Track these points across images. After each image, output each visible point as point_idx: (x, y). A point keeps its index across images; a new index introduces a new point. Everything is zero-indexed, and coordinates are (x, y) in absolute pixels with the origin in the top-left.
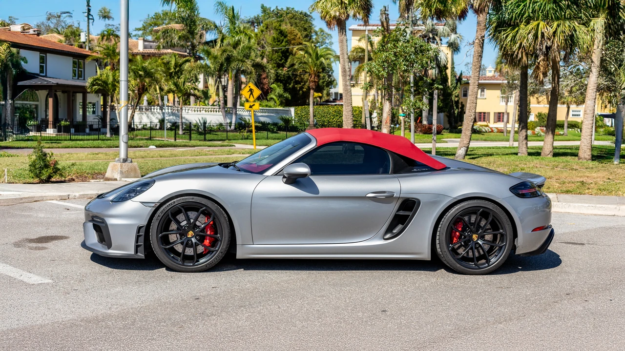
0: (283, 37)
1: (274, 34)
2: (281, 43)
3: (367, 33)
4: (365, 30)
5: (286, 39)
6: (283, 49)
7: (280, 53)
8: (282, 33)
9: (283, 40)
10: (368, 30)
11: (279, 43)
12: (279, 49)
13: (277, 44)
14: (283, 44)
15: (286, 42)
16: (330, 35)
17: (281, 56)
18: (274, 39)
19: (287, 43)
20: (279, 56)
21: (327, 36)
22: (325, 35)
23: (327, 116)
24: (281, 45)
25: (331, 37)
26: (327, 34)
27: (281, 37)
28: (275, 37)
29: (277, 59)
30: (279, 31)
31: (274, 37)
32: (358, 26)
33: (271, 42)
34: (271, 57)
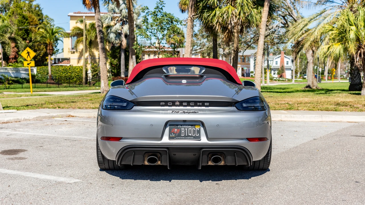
0: (25, 20)
1: (19, 18)
2: (24, 24)
3: (84, 17)
4: (83, 16)
5: (27, 21)
6: (26, 28)
7: (23, 31)
8: (24, 17)
9: (25, 22)
10: (85, 16)
11: (23, 24)
12: (23, 28)
13: (21, 25)
14: (26, 24)
15: (27, 23)
16: (53, 20)
17: (24, 32)
18: (19, 21)
19: (28, 24)
20: (23, 33)
21: (50, 20)
22: (49, 19)
23: (58, 72)
24: (24, 25)
25: (54, 21)
26: (50, 19)
27: (24, 20)
28: (20, 20)
29: (22, 34)
30: (22, 16)
31: (19, 20)
32: (74, 13)
33: (16, 23)
34: (18, 33)
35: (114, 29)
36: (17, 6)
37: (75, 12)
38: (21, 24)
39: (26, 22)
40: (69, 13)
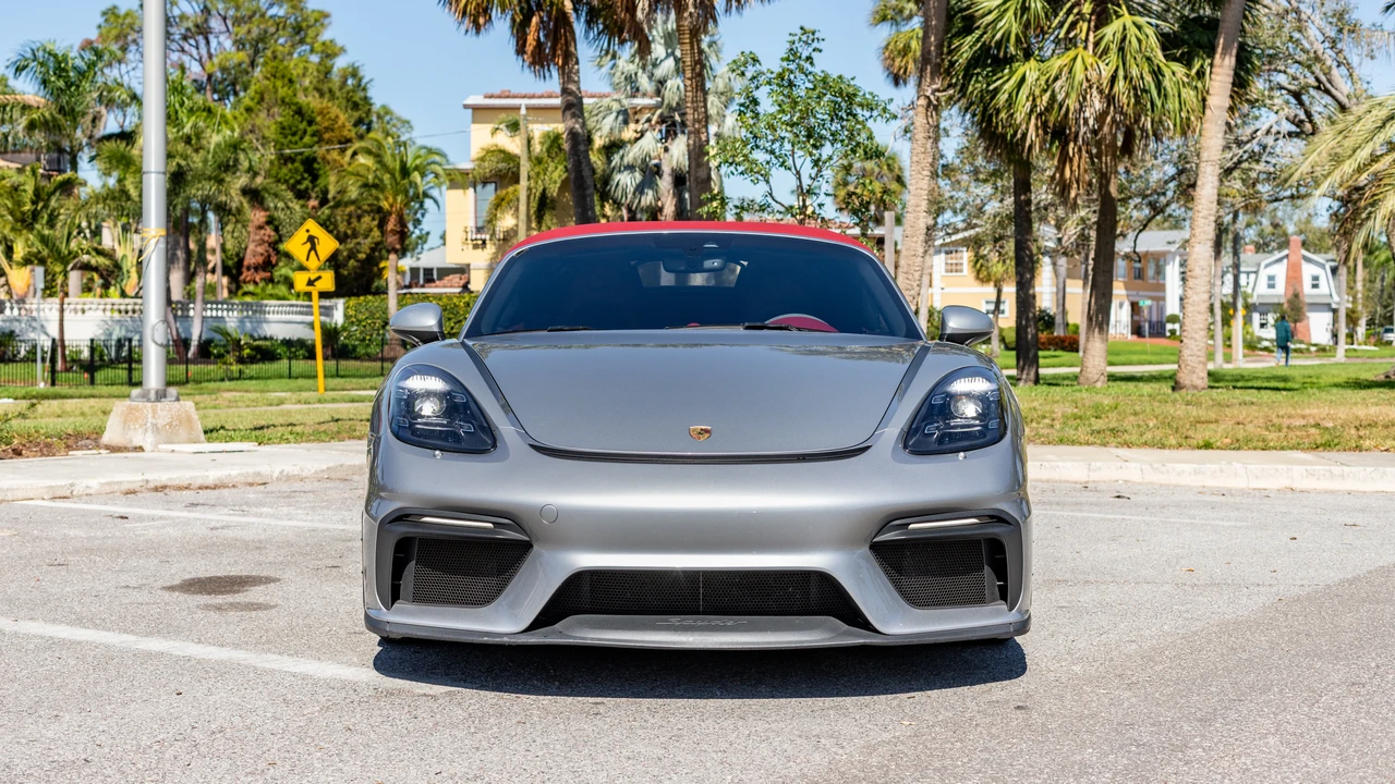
0: (305, 123)
1: (282, 115)
2: (301, 138)
3: (523, 111)
4: (519, 108)
5: (314, 128)
6: (306, 154)
7: (297, 164)
8: (299, 112)
9: (305, 132)
10: (528, 108)
11: (297, 138)
12: (297, 154)
13: (291, 142)
14: (307, 139)
15: (313, 135)
16: (408, 122)
17: (301, 169)
18: (284, 128)
19: (316, 139)
20: (297, 171)
21: (399, 125)
22: (394, 121)
24: (300, 144)
25: (411, 127)
26: (399, 119)
27: (302, 122)
28: (285, 124)
29: (291, 178)
30: (294, 108)
31: (281, 123)
32: (485, 97)
33: (273, 136)
34: (278, 174)
35: (632, 154)
36: (276, 72)
37: (490, 93)
38: (290, 137)
39: (310, 130)
40: (467, 96)
